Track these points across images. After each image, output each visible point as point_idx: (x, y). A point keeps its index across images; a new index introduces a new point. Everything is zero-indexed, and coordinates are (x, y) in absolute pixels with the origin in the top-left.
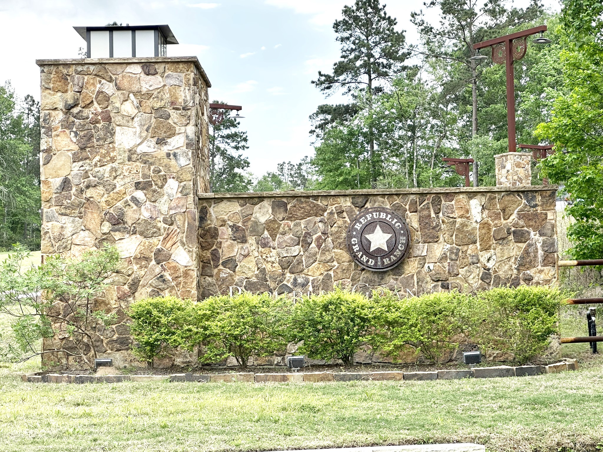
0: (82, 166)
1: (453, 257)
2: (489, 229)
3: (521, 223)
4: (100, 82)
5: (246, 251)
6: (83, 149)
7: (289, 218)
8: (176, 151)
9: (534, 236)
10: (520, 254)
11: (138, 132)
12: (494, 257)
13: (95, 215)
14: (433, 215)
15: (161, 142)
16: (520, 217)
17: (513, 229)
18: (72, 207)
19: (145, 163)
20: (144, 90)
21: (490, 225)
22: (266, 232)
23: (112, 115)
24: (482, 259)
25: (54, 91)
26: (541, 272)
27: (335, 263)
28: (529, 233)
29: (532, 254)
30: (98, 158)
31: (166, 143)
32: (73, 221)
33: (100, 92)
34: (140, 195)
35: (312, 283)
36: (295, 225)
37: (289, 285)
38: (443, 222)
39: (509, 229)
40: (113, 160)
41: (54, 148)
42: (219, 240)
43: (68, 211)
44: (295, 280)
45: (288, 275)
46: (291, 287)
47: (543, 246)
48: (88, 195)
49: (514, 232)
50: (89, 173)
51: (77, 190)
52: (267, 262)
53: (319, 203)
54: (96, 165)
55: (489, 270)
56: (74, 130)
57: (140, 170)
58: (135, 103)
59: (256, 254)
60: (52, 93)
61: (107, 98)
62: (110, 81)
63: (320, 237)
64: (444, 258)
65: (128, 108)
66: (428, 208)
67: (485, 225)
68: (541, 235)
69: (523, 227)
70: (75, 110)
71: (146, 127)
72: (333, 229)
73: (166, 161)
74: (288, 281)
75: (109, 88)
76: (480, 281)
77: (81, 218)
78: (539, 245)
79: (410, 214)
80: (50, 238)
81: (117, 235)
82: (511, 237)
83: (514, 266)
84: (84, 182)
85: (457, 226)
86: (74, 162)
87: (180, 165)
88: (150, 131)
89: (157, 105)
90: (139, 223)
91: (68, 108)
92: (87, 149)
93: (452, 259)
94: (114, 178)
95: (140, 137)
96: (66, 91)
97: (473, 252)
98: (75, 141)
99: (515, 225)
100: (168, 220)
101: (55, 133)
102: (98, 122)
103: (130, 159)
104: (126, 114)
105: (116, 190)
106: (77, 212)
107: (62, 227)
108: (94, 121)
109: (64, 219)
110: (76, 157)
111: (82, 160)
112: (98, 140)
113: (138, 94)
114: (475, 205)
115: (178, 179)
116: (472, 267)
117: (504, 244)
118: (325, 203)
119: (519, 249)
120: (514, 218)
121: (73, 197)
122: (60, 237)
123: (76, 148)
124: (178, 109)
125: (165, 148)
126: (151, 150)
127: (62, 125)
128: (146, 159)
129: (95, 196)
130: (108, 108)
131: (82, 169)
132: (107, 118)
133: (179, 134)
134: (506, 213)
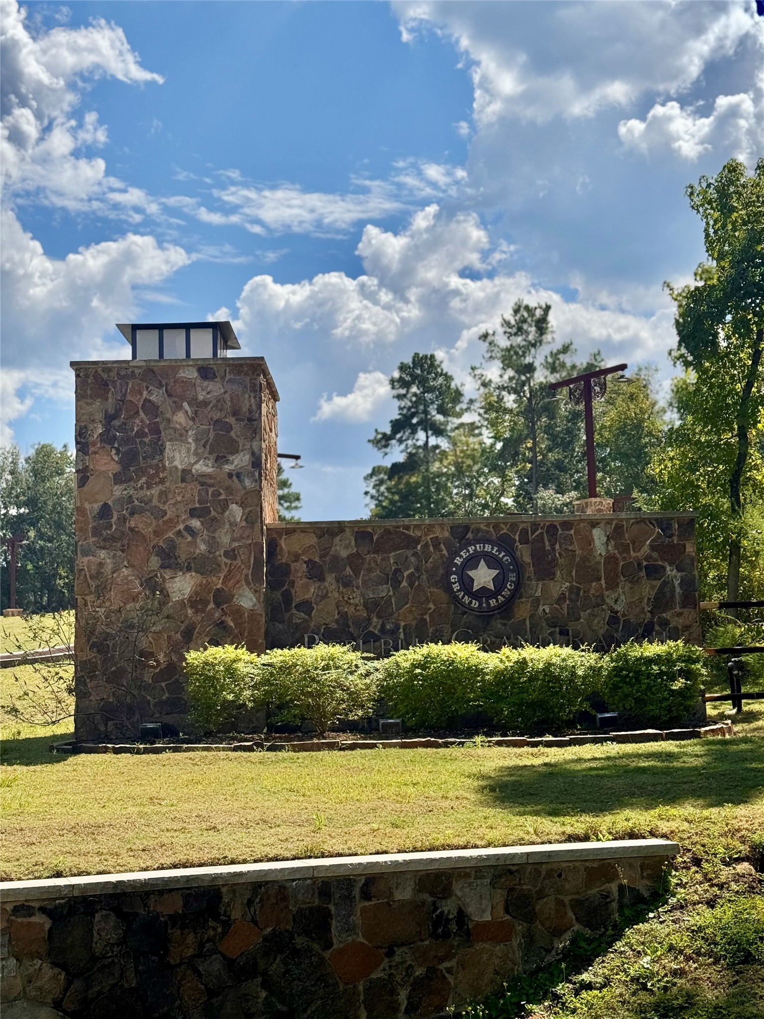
0: (125, 489)
1: (573, 596)
2: (617, 564)
3: (655, 555)
4: (147, 388)
5: (324, 591)
6: (125, 468)
7: (375, 552)
8: (240, 471)
9: (671, 571)
10: (653, 593)
11: (193, 449)
12: (623, 597)
13: (141, 548)
14: (548, 548)
15: (220, 460)
16: (652, 548)
17: (645, 563)
18: (113, 539)
19: (202, 485)
20: (201, 398)
21: (617, 559)
22: (348, 569)
23: (161, 427)
24: (608, 600)
25: (91, 398)
26: (680, 614)
27: (431, 606)
28: (664, 568)
29: (668, 595)
30: (144, 479)
31: (227, 462)
32: (114, 556)
33: (147, 401)
34: (196, 523)
35: (404, 630)
36: (382, 560)
37: (376, 632)
38: (560, 554)
39: (639, 564)
40: (162, 481)
41: (91, 467)
42: (291, 578)
43: (108, 544)
44: (383, 626)
45: (375, 619)
46: (379, 634)
47: (681, 584)
48: (133, 524)
49: (646, 567)
50: (134, 496)
51: (118, 519)
52: (350, 604)
53: (411, 533)
54: (142, 488)
55: (617, 612)
56: (116, 445)
57: (196, 494)
58: (190, 412)
59: (336, 595)
60: (89, 401)
61: (155, 408)
62: (160, 386)
63: (412, 574)
64: (562, 598)
65: (180, 418)
66: (543, 539)
67: (610, 559)
68: (679, 570)
69: (657, 561)
70: (116, 423)
71: (203, 442)
72: (428, 565)
73: (228, 482)
74: (375, 627)
75: (156, 396)
76: (607, 627)
77: (123, 551)
78: (677, 583)
79: (520, 546)
80: (85, 575)
81: (167, 574)
82: (643, 573)
83: (647, 609)
84: (127, 509)
85: (577, 560)
86: (115, 484)
87: (245, 488)
88: (208, 447)
89: (217, 415)
90: (195, 558)
91: (109, 418)
92: (132, 469)
93: (571, 600)
94: (165, 503)
95: (196, 454)
96: (107, 399)
97: (597, 591)
98: (117, 459)
99: (647, 558)
100: (231, 554)
101: (92, 449)
102: (144, 435)
103: (183, 481)
104: (178, 426)
105: (165, 518)
106: (119, 545)
107: (101, 564)
108: (141, 434)
109: (103, 554)
110: (118, 479)
111: (125, 482)
112: (144, 458)
113: (194, 402)
114: (598, 536)
115: (242, 505)
116: (596, 609)
117: (634, 581)
118: (418, 533)
119: (653, 587)
120: (646, 549)
121: (114, 527)
122: (98, 575)
123: (117, 468)
124: (242, 420)
125: (226, 467)
126: (209, 470)
127: (101, 441)
128: (203, 480)
129: (141, 526)
130: (157, 420)
131: (125, 492)
132: (156, 431)
133: (243, 450)
134: (637, 544)
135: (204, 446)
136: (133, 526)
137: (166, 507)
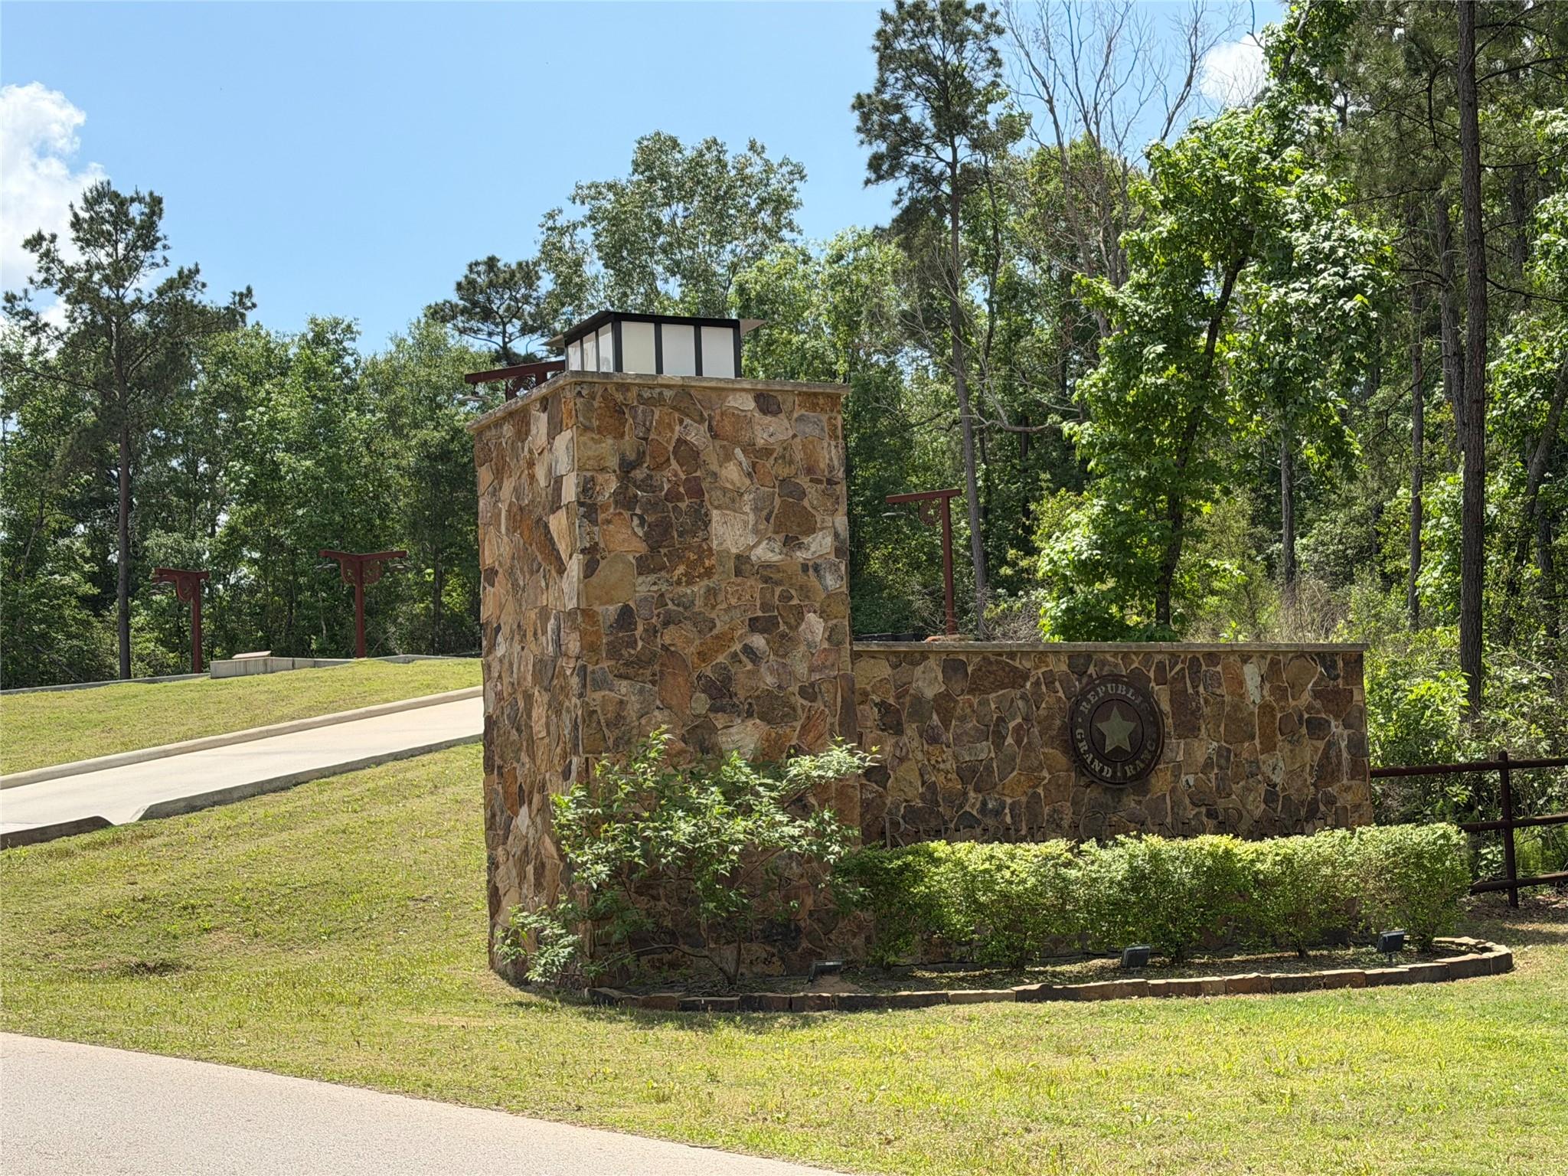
0: (655, 584)
1: (1223, 762)
2: (1274, 716)
3: (1318, 704)
4: (681, 422)
5: (904, 750)
6: (654, 549)
7: (971, 691)
8: (819, 561)
9: (1336, 728)
10: (1316, 758)
11: (751, 523)
12: (1281, 764)
13: (680, 679)
14: (1190, 691)
15: (791, 542)
16: (1316, 695)
17: (1306, 716)
18: (641, 662)
19: (766, 582)
20: (760, 442)
21: (1273, 709)
22: (935, 717)
23: (705, 485)
24: (1264, 768)
25: (599, 433)
26: (1348, 789)
27: (1045, 774)
28: (1329, 723)
29: (1334, 760)
30: (681, 569)
31: (800, 546)
32: (641, 691)
33: (681, 442)
34: (759, 641)
35: (1011, 811)
36: (980, 703)
37: (975, 813)
38: (1206, 701)
39: (1301, 716)
40: (709, 573)
41: (602, 545)
42: (858, 730)
43: (631, 671)
44: (984, 804)
45: (972, 794)
46: (979, 817)
47: (1348, 747)
48: (667, 641)
49: (1308, 721)
50: (667, 596)
51: (645, 630)
52: (939, 770)
53: (1017, 664)
54: (679, 583)
55: (1275, 786)
56: (638, 511)
57: (757, 595)
58: (744, 465)
59: (920, 756)
60: (597, 437)
61: (695, 453)
62: (701, 420)
63: (1020, 725)
64: (1208, 765)
65: (732, 474)
66: (1184, 677)
67: (1266, 709)
68: (1346, 726)
69: (1319, 712)
70: (639, 474)
71: (765, 513)
72: (1041, 712)
73: (801, 578)
74: (974, 805)
75: (697, 435)
76: (1263, 806)
77: (654, 683)
78: (1343, 744)
79: (1157, 688)
80: (599, 722)
81: (720, 720)
82: (1304, 730)
83: (1310, 781)
84: (658, 615)
85: (1227, 709)
86: (640, 574)
87: (826, 588)
88: (772, 520)
89: (784, 472)
90: (758, 697)
91: (626, 468)
92: (663, 551)
93: (1221, 768)
94: (713, 607)
95: (756, 531)
96: (622, 435)
97: (1251, 754)
98: (641, 534)
99: (1309, 708)
100: (809, 692)
101: (601, 517)
102: (679, 498)
103: (738, 573)
104: (729, 486)
105: (715, 632)
106: (648, 672)
107: (621, 702)
108: (673, 496)
109: (624, 686)
110: (644, 566)
111: (653, 571)
112: (681, 534)
113: (749, 448)
114: (1251, 674)
115: (823, 614)
116: (1251, 781)
117: (1295, 742)
118: (1028, 665)
119: (1316, 749)
120: (1306, 697)
121: (640, 644)
122: (618, 720)
123: (642, 548)
124: (819, 482)
125: (798, 554)
126: (774, 558)
127: (616, 503)
128: (767, 574)
129: (679, 643)
130: (698, 474)
131: (655, 588)
132: (696, 491)
133: (822, 529)
134: (1296, 687)
135: (768, 520)
136: (668, 642)
137: (713, 615)
